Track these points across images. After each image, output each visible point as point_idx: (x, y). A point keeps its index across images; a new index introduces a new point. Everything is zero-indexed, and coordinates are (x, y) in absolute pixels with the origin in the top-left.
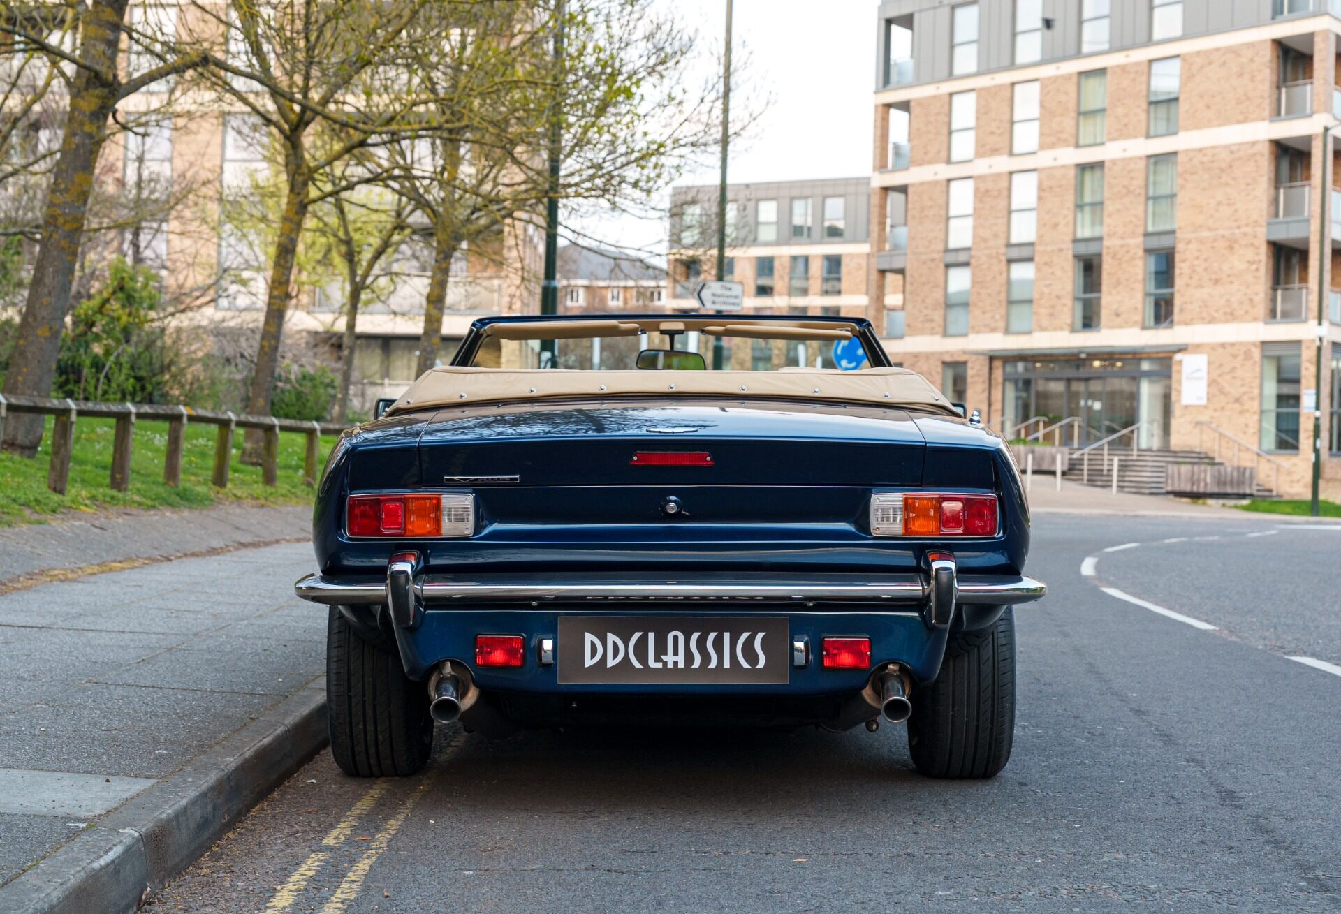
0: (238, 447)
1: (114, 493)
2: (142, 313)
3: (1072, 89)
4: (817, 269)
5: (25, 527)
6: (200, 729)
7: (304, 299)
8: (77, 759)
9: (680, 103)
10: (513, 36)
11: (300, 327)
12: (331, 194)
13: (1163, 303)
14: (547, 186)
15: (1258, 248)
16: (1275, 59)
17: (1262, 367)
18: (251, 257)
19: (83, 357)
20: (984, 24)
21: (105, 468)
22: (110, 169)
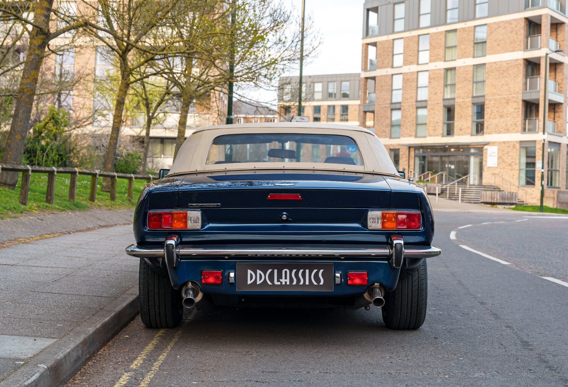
0: (100, 184)
1: (47, 204)
2: (61, 128)
3: (442, 37)
4: (338, 110)
5: (9, 220)
6: (78, 314)
7: (129, 122)
8: (22, 329)
9: (284, 43)
10: (215, 14)
11: (127, 134)
12: (139, 80)
13: (479, 125)
14: (228, 77)
15: (518, 103)
16: (526, 26)
17: (520, 152)
18: (107, 105)
19: (37, 146)
20: (407, 11)
21: (44, 194)
22: (49, 69)
